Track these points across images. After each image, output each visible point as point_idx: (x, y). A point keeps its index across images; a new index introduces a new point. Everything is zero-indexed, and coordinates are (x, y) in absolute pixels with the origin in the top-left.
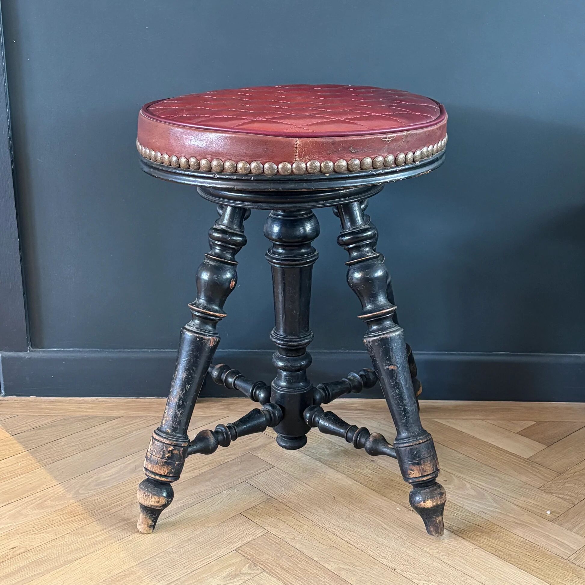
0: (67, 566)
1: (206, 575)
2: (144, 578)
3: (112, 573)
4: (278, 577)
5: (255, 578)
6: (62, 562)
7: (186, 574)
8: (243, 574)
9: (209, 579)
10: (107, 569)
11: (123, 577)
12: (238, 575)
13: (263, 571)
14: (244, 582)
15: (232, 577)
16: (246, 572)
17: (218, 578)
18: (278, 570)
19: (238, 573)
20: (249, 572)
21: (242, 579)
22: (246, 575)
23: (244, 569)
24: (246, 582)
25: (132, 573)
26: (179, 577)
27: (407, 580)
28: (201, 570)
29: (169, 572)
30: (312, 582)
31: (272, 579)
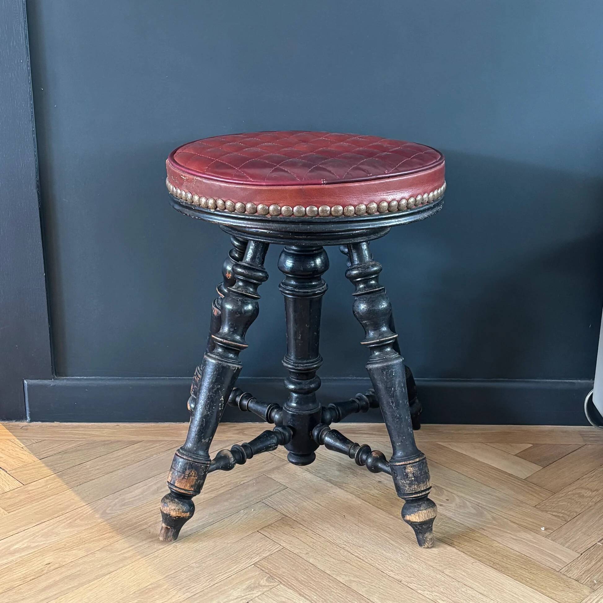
0: (99, 580)
1: (227, 587)
2: (171, 590)
3: (141, 586)
4: (293, 588)
5: (272, 589)
6: (94, 576)
7: (209, 586)
8: (261, 586)
9: (230, 590)
10: (136, 583)
11: (151, 589)
12: (257, 587)
13: (280, 583)
14: (263, 594)
15: (252, 589)
16: (264, 584)
17: (238, 590)
18: (294, 582)
19: (257, 585)
20: (267, 584)
21: (261, 591)
22: (264, 587)
23: (262, 582)
24: (265, 593)
25: (159, 586)
26: (203, 590)
27: (412, 590)
28: (222, 583)
29: (194, 585)
30: (326, 593)
31: (289, 590)
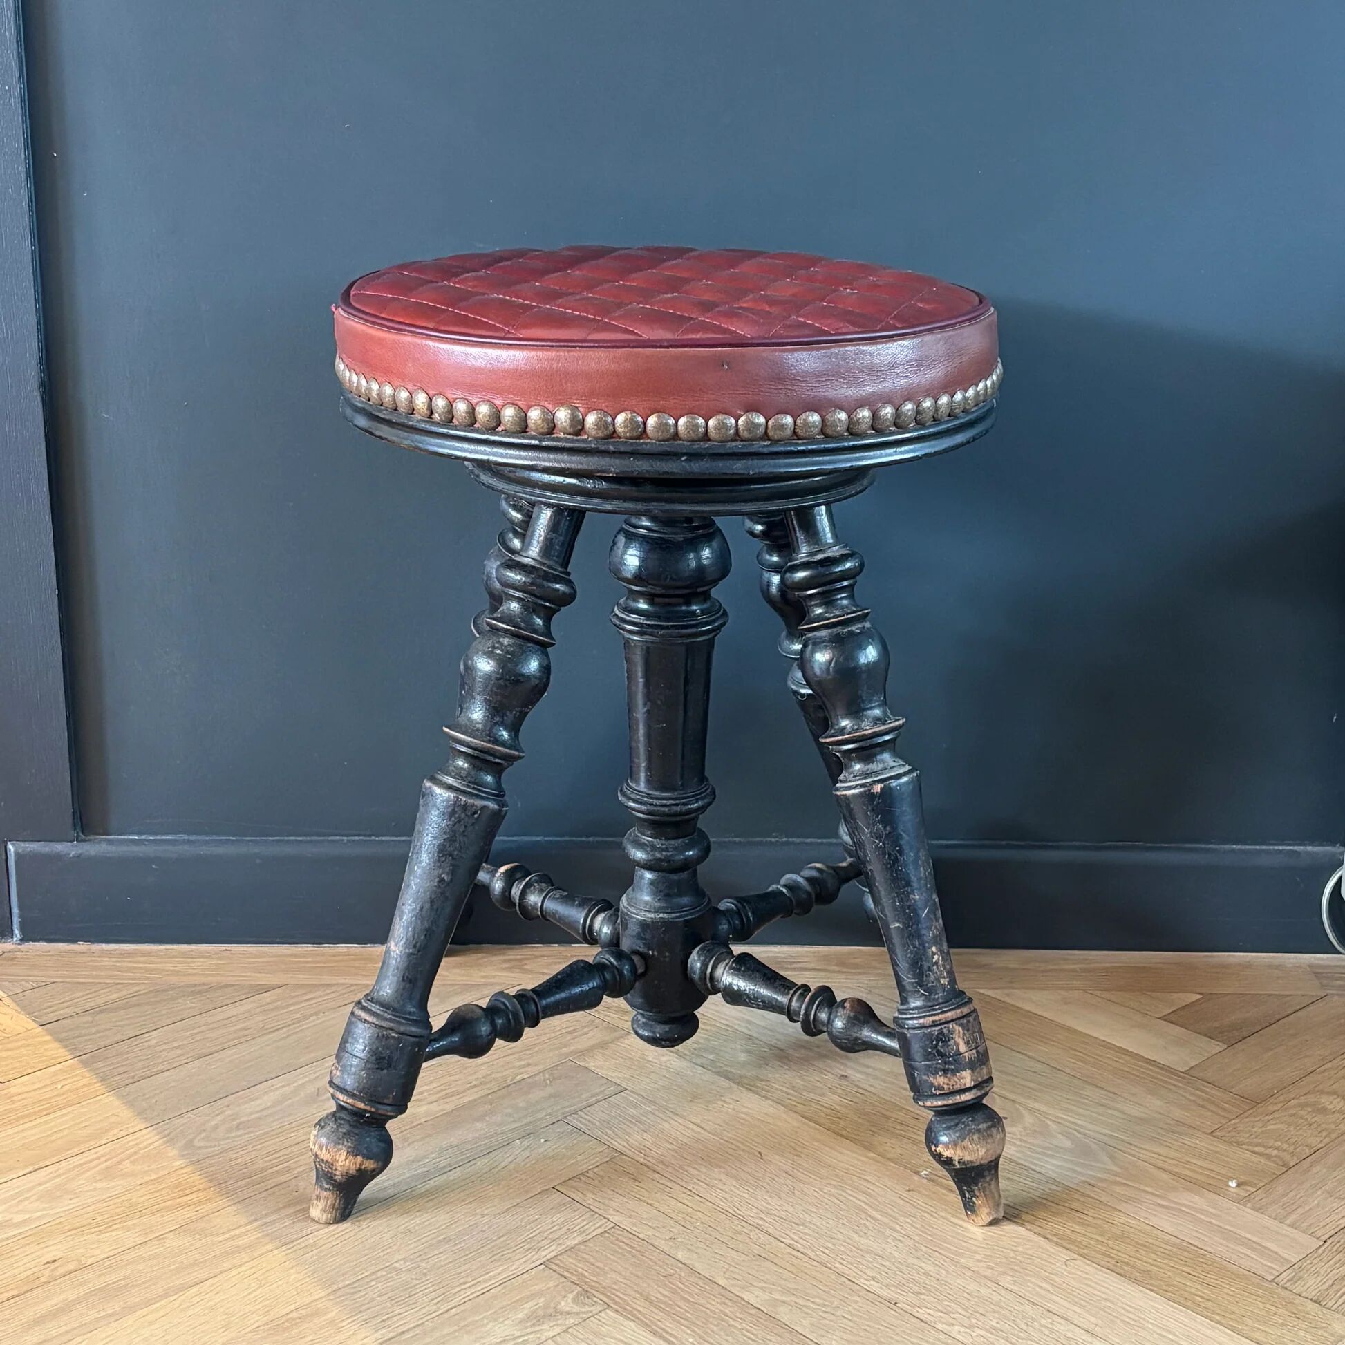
0: (172, 1298)
1: (481, 1317)
2: (344, 1324)
3: (272, 1313)
4: (638, 1318)
5: (588, 1321)
6: (160, 1290)
7: (437, 1313)
8: (561, 1314)
9: (487, 1323)
10: (261, 1305)
11: (298, 1320)
12: (551, 1315)
13: (606, 1306)
14: (566, 1331)
15: (539, 1320)
16: (568, 1309)
17: (506, 1322)
18: (640, 1305)
19: (551, 1311)
20: (576, 1309)
21: (560, 1325)
22: (568, 1316)
23: (563, 1303)
24: (570, 1330)
25: (317, 1313)
26: (420, 1322)
27: (923, 1324)
28: (468, 1305)
29: (400, 1311)
30: (715, 1329)
31: (626, 1323)
